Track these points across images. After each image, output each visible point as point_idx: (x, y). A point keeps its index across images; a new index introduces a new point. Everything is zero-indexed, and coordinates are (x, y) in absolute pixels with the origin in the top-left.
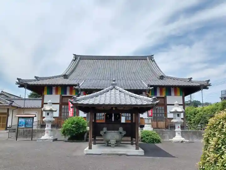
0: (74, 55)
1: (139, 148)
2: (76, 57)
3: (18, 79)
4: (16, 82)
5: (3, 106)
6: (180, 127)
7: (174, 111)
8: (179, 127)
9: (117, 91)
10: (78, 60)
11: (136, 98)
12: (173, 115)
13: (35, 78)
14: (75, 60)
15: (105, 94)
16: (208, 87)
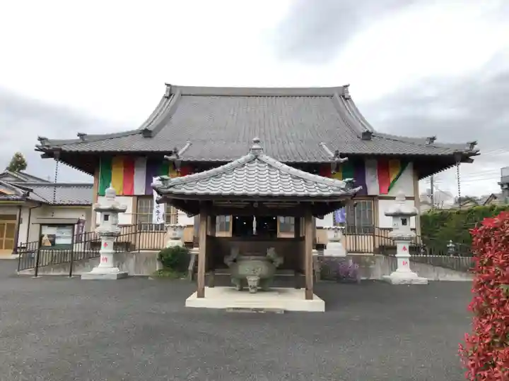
0: (168, 85)
1: (314, 295)
2: (171, 90)
3: (40, 139)
4: (37, 146)
6: (407, 247)
7: (395, 211)
9: (263, 165)
10: (175, 99)
11: (306, 181)
12: (393, 221)
13: (78, 138)
14: (168, 98)
15: (235, 171)
16: (472, 157)
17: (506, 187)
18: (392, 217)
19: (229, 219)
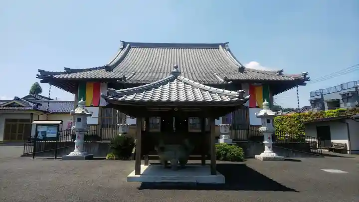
0: (122, 42)
1: (217, 172)
2: (125, 44)
3: (39, 71)
4: (38, 75)
5: (25, 110)
6: (271, 137)
7: (263, 114)
8: (269, 138)
9: (181, 82)
10: (126, 49)
11: (211, 92)
12: (262, 121)
13: (65, 71)
14: (122, 49)
15: (161, 86)
16: (305, 82)
17: (313, 102)
18: (260, 119)
19: (158, 121)
